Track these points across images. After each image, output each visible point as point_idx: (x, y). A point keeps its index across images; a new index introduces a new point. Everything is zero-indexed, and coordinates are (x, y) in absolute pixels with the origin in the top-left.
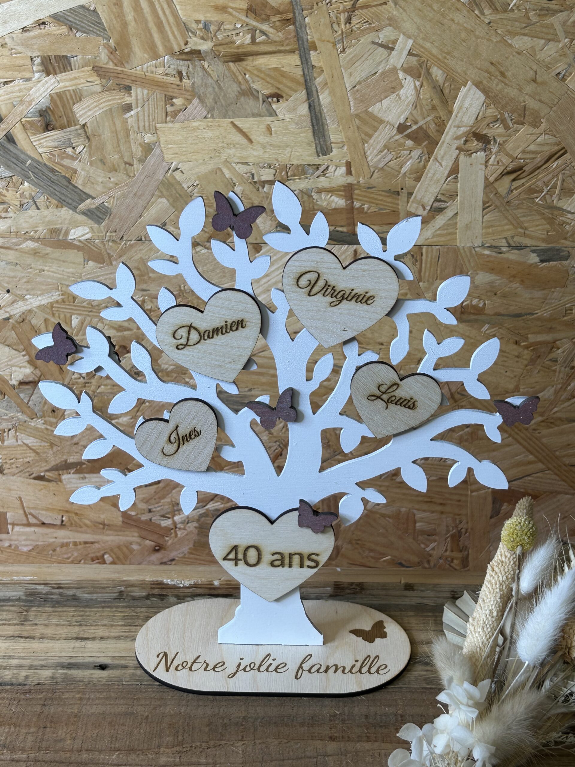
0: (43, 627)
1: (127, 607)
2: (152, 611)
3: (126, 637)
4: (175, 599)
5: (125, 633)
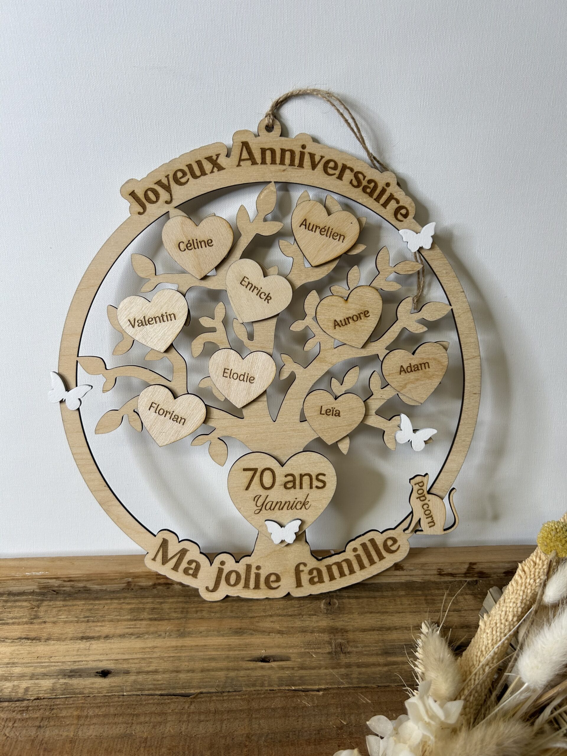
0: (51, 625)
1: (134, 598)
2: (158, 602)
3: (131, 634)
4: (180, 587)
5: (130, 630)
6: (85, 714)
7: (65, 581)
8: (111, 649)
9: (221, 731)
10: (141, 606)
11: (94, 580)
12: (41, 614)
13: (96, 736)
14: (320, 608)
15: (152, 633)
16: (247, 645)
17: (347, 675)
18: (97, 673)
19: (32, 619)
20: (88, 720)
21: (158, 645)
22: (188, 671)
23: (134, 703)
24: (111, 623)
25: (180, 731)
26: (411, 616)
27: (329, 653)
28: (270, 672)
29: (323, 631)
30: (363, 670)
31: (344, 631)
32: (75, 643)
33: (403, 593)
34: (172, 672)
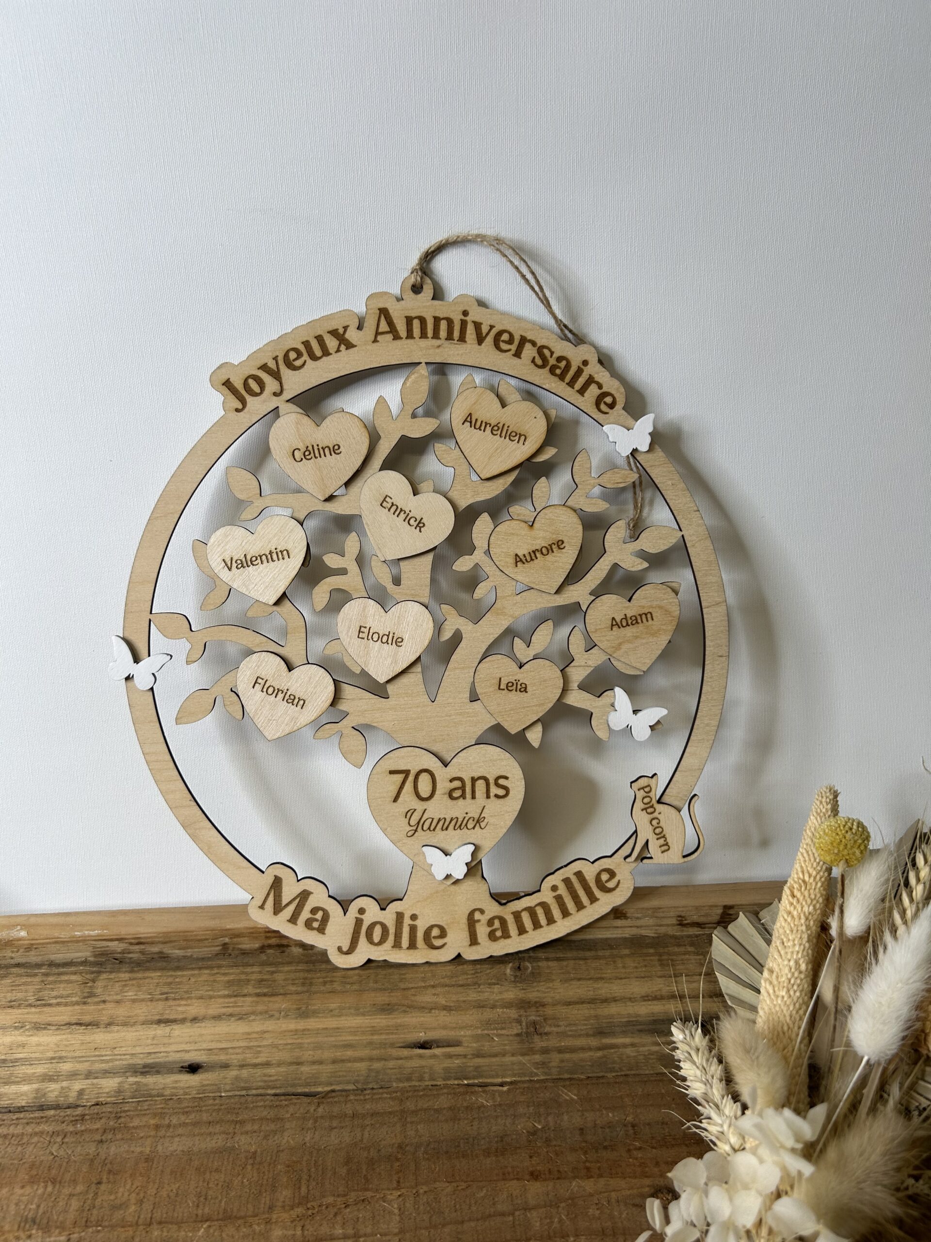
0: (112, 1005)
1: (233, 966)
2: (268, 971)
3: (229, 1015)
4: (300, 950)
5: (228, 1009)
6: (167, 1122)
7: (131, 944)
8: (201, 1035)
9: (362, 1140)
10: (243, 977)
11: (175, 941)
12: (99, 991)
13: (183, 1151)
14: (505, 974)
15: (261, 1013)
16: (397, 1027)
17: (544, 1063)
18: (182, 1067)
19: (85, 998)
20: (171, 1130)
21: (270, 1029)
22: (314, 1063)
23: (236, 1106)
24: (200, 1000)
25: (303, 1142)
26: (637, 983)
27: (518, 1035)
28: (432, 1062)
29: (509, 1005)
30: (567, 1056)
31: (539, 1005)
32: (149, 1028)
33: (627, 952)
34: (291, 1064)
